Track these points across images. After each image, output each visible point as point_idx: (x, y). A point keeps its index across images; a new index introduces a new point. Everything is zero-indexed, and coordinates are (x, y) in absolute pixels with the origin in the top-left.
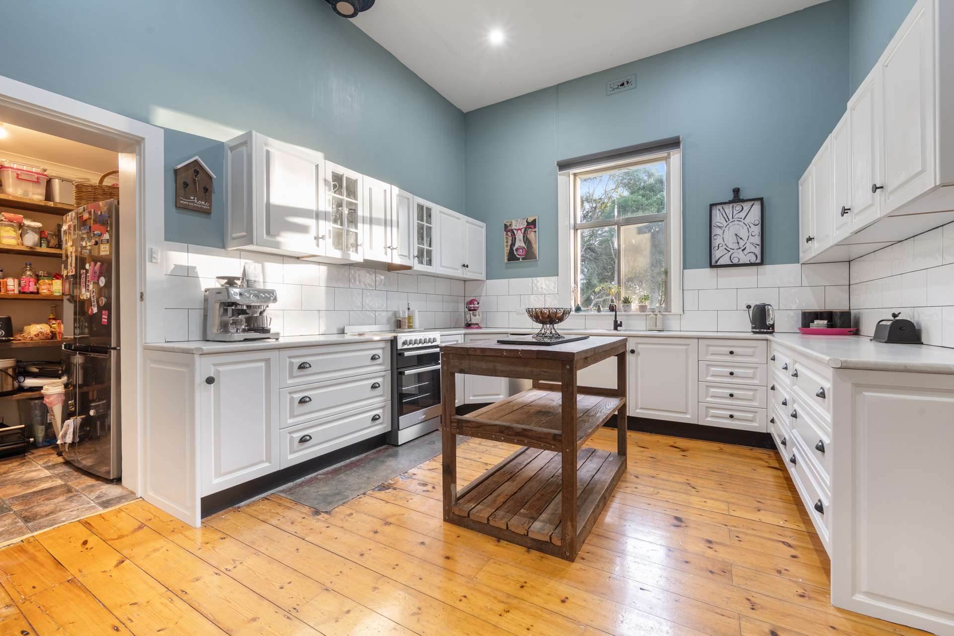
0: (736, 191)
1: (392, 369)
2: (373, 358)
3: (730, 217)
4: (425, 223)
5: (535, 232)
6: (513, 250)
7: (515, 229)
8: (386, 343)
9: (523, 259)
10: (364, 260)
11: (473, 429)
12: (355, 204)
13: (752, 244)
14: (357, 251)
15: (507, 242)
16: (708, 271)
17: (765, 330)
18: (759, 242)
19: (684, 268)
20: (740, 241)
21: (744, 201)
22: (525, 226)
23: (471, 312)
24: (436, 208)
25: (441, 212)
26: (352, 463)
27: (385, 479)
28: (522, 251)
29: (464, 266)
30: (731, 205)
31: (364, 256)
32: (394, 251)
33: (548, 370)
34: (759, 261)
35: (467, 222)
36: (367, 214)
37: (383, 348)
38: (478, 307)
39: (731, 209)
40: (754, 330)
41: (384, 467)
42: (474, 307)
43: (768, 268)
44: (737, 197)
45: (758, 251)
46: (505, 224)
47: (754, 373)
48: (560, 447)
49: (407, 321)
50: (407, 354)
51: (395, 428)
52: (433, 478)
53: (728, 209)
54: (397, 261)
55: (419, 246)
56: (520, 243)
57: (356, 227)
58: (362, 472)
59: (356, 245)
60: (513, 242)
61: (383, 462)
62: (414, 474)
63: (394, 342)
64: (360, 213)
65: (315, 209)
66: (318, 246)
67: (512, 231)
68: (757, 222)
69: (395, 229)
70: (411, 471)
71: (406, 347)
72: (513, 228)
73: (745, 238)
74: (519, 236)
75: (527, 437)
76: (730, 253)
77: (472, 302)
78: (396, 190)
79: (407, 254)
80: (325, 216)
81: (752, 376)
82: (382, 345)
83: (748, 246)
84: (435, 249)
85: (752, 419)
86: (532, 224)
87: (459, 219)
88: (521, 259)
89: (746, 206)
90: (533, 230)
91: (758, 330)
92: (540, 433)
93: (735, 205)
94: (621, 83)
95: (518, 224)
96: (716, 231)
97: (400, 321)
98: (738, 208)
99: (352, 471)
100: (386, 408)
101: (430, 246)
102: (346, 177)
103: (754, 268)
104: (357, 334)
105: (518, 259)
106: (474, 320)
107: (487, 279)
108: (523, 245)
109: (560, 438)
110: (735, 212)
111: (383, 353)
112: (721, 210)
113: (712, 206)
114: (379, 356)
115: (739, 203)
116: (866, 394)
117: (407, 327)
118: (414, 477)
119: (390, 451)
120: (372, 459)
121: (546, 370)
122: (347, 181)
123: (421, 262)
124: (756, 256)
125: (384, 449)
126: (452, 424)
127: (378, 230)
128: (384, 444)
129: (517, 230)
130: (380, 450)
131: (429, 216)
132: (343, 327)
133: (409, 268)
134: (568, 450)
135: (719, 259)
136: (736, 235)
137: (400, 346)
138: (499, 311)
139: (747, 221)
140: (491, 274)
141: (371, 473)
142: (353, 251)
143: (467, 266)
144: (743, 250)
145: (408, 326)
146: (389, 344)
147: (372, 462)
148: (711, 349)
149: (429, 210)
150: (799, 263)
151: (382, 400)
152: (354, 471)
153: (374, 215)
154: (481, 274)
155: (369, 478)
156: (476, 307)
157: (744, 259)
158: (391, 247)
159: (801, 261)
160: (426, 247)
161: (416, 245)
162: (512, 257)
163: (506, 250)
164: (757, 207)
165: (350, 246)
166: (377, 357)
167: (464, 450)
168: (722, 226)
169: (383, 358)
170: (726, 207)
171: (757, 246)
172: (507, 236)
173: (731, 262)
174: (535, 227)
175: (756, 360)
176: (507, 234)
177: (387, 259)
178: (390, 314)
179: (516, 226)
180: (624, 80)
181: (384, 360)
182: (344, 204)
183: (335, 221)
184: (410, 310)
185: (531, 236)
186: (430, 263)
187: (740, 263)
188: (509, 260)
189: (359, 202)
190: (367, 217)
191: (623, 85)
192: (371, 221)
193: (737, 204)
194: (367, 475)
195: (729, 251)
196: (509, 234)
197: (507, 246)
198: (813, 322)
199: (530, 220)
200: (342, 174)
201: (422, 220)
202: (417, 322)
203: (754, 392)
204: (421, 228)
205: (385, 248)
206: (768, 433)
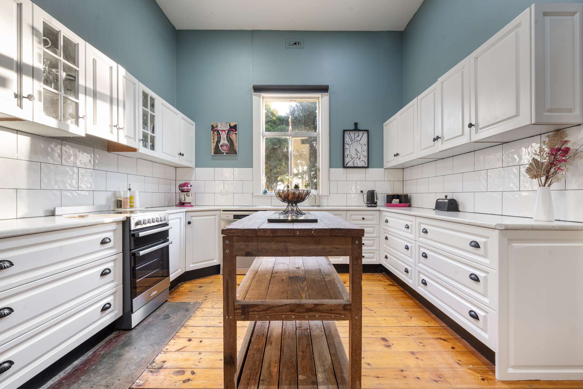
0: (356, 124)
1: (123, 252)
2: (103, 242)
3: (353, 140)
4: (149, 110)
5: (236, 134)
6: (219, 146)
7: (221, 130)
8: (117, 224)
9: (226, 153)
10: (86, 134)
11: (261, 313)
12: (76, 70)
13: (363, 155)
14: (77, 123)
15: (214, 139)
16: (342, 170)
17: (373, 205)
18: (366, 155)
19: (330, 168)
20: (358, 153)
21: (359, 130)
22: (228, 129)
23: (185, 193)
24: (159, 101)
25: (162, 104)
26: (76, 370)
27: (130, 379)
28: (225, 147)
29: (180, 154)
30: (354, 132)
31: (86, 130)
32: (120, 131)
33: (339, 246)
34: (366, 166)
35: (183, 118)
36: (90, 85)
37: (114, 231)
38: (190, 189)
39: (353, 134)
40: (368, 205)
41: (124, 364)
42: (187, 189)
43: (370, 170)
44: (356, 129)
45: (366, 160)
46: (212, 125)
47: (374, 230)
48: (350, 315)
49: (129, 201)
50: (142, 234)
51: (128, 311)
52: (187, 360)
53: (352, 134)
54: (123, 141)
55: (144, 130)
56: (224, 141)
57: (77, 97)
58: (95, 380)
59: (77, 117)
60: (219, 139)
61: (120, 356)
62: (164, 362)
63: (126, 223)
64: (81, 81)
65: (15, 58)
66: (21, 106)
67: (218, 131)
68: (365, 144)
69: (121, 109)
70: (160, 358)
71: (139, 227)
72: (218, 129)
73: (360, 152)
74: (224, 136)
75: (318, 311)
76: (353, 160)
77: (185, 185)
78: (122, 71)
79: (133, 136)
80: (33, 72)
81: (372, 232)
82: (113, 227)
83: (361, 156)
84: (157, 135)
85: (372, 257)
86: (234, 128)
87: (177, 114)
88: (225, 154)
89: (361, 133)
90: (234, 133)
91: (370, 205)
92: (331, 306)
93: (355, 132)
94: (294, 43)
95: (223, 127)
96: (347, 146)
97: (121, 201)
98: (357, 134)
99: (80, 381)
100: (117, 294)
101: (153, 131)
102: (64, 37)
103: (363, 170)
104: (77, 215)
105: (223, 153)
106: (188, 200)
107: (196, 166)
108: (226, 142)
109: (350, 307)
110: (355, 136)
111: (114, 236)
112: (349, 134)
113: (344, 131)
114: (110, 239)
115: (358, 132)
116: (514, 244)
117: (129, 207)
118: (165, 365)
119: (123, 338)
120: (103, 357)
121: (336, 246)
122: (64, 41)
123: (145, 146)
124: (365, 163)
125: (115, 337)
126: (236, 311)
127: (103, 106)
128: (113, 331)
129: (222, 131)
130: (111, 340)
131: (153, 106)
132: (53, 209)
133: (134, 150)
134: (357, 317)
135: (348, 163)
136: (356, 150)
137: (133, 227)
138: (206, 192)
139: (361, 142)
140: (198, 164)
141: (109, 378)
142: (72, 123)
143: (183, 155)
144: (359, 159)
145: (130, 205)
146: (121, 225)
147: (105, 360)
148: (354, 217)
149: (152, 99)
150: (383, 168)
151: (113, 286)
152: (83, 381)
153: (98, 89)
154: (192, 162)
155: (108, 386)
156: (189, 189)
157: (360, 165)
158: (118, 127)
159: (384, 168)
160: (149, 132)
161: (141, 129)
162: (217, 151)
163: (213, 145)
164: (365, 135)
165: (67, 116)
166: (108, 240)
167: (202, 318)
168: (349, 144)
169: (114, 240)
170: (351, 132)
171: (366, 157)
172: (214, 135)
173: (354, 165)
174: (236, 130)
175: (374, 222)
176: (214, 133)
177: (112, 138)
178: (109, 194)
179: (221, 128)
180: (297, 41)
181: (115, 244)
182: (61, 67)
183: (47, 82)
184: (132, 190)
185: (233, 137)
186: (153, 147)
187: (358, 166)
188: (215, 153)
189: (81, 70)
190: (90, 89)
191: (295, 44)
192: (95, 95)
193: (356, 132)
194: (103, 382)
195: (353, 159)
196: (216, 133)
197: (213, 142)
198: (393, 200)
199: (232, 124)
200: (58, 30)
201: (146, 107)
202: (137, 203)
203: (373, 241)
204: (145, 115)
205: (111, 126)
206: (380, 264)
